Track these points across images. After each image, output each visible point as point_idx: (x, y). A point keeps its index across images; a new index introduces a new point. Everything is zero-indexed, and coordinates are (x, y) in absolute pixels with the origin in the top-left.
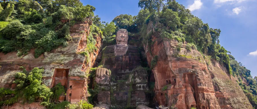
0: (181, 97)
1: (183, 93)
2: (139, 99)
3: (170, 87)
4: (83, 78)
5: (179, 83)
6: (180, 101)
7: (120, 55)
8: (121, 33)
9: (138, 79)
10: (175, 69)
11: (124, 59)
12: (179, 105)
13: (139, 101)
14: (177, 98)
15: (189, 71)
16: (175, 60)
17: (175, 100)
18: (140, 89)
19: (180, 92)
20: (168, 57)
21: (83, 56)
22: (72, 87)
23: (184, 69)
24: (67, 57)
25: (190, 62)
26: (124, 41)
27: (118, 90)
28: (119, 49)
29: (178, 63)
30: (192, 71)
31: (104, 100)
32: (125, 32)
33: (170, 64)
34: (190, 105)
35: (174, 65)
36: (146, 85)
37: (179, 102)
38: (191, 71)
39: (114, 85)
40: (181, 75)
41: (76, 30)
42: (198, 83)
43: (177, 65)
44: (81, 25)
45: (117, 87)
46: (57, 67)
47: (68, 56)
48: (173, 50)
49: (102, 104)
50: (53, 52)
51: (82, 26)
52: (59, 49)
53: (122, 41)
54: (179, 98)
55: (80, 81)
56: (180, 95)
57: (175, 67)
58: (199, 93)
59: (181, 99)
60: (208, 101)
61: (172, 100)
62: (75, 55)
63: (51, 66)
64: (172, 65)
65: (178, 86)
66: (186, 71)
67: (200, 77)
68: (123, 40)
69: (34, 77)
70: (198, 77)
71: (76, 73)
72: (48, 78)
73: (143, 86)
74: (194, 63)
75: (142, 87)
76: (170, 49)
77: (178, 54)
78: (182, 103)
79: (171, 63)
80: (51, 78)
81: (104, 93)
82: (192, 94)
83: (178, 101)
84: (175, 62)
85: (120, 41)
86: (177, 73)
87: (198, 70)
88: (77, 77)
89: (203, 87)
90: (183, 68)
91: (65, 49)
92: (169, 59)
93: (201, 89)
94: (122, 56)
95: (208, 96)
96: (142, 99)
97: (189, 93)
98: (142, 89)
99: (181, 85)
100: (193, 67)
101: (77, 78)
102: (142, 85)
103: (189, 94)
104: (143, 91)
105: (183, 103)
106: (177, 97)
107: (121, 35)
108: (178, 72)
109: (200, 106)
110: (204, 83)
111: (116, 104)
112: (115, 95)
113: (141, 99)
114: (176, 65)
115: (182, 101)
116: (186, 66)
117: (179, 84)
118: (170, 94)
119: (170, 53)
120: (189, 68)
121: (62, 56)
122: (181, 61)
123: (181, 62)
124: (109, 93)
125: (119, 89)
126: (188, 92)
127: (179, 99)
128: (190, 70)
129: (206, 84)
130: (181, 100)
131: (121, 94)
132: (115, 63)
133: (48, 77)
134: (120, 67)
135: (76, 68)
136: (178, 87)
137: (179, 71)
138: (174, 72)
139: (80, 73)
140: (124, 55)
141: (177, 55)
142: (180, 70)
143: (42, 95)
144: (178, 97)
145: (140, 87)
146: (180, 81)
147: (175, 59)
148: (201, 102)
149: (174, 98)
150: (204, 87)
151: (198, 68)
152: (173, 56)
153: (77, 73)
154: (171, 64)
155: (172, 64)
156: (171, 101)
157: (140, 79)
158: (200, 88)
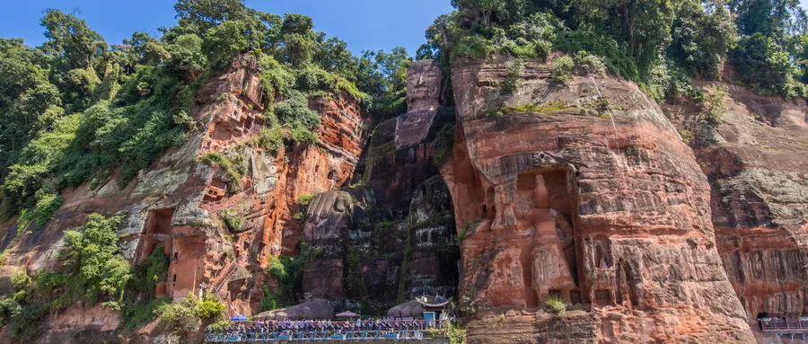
0: (509, 259)
1: (517, 247)
2: (419, 276)
3: (474, 230)
4: (198, 229)
5: (504, 209)
6: (500, 275)
7: (411, 143)
8: (414, 76)
9: (422, 214)
10: (489, 161)
11: (421, 154)
12: (496, 293)
13: (419, 284)
14: (492, 266)
15: (543, 160)
16: (489, 130)
17: (483, 273)
18: (424, 244)
19: (504, 244)
20: (465, 124)
21: (206, 166)
22: (179, 255)
23: (521, 157)
24: (177, 174)
25: (547, 127)
26: (424, 98)
27: (376, 253)
28: (409, 126)
29: (502, 139)
30: (554, 157)
31: (320, 285)
32: (426, 68)
33: (471, 148)
34: (544, 289)
35: (486, 149)
36: (443, 228)
37: (500, 280)
38: (551, 158)
39: (366, 240)
40: (511, 180)
41: (209, 94)
42: (583, 203)
43: (494, 147)
44: (221, 78)
45: (373, 243)
46: (153, 207)
47: (179, 173)
48: (485, 94)
49: (311, 298)
50: (155, 167)
51: (225, 80)
52: (166, 158)
53: (418, 99)
54: (500, 267)
55: (194, 236)
56: (501, 255)
57: (488, 155)
58: (587, 239)
59: (508, 267)
60: (628, 269)
61: (475, 276)
62: (193, 164)
63: (144, 204)
64: (476, 148)
65: (501, 224)
66: (528, 163)
67: (590, 176)
68: (421, 95)
69: (86, 240)
70: (584, 178)
71: (186, 215)
72: (131, 238)
73: (433, 233)
74: (567, 129)
75: (429, 236)
76: (473, 92)
77: (501, 105)
78: (510, 285)
79: (475, 142)
80: (138, 237)
81: (321, 264)
82: (555, 247)
83: (492, 276)
84: (488, 135)
85: (413, 100)
86: (497, 176)
87: (584, 151)
88: (188, 227)
89: (602, 216)
90: (517, 152)
91: (178, 153)
92: (467, 130)
93: (594, 222)
94: (416, 147)
95: (632, 248)
96: (428, 278)
97: (539, 245)
98: (429, 244)
99: (508, 217)
100: (562, 143)
101: (187, 231)
102: (430, 231)
103: (541, 248)
104: (432, 249)
105: (512, 282)
106: (491, 263)
107: (415, 82)
108: (499, 172)
109: (589, 290)
110: (611, 198)
111: (364, 298)
112: (365, 268)
113: (425, 278)
114: (491, 148)
115: (509, 276)
116: (532, 143)
117: (503, 216)
118: (472, 254)
119: (473, 108)
120: (545, 149)
121: (169, 174)
122: (510, 127)
123: (511, 132)
124: (339, 264)
125: (378, 249)
126: (539, 240)
127: (497, 271)
128: (547, 158)
129: (624, 202)
130: (507, 271)
131: (382, 265)
132: (397, 170)
133: (132, 235)
134: (409, 180)
135: (188, 202)
136: (501, 227)
137: (502, 166)
138: (485, 173)
139: (195, 216)
140: (422, 142)
141: (498, 110)
142: (506, 164)
143: (108, 283)
144: (496, 260)
145: (425, 237)
146: (508, 205)
147: (490, 124)
148: (588, 276)
149: (483, 265)
150: (612, 216)
151: (588, 144)
152: (481, 116)
153: (188, 217)
154: (473, 146)
155: (479, 144)
156: (469, 278)
157: (427, 212)
158: (590, 220)
